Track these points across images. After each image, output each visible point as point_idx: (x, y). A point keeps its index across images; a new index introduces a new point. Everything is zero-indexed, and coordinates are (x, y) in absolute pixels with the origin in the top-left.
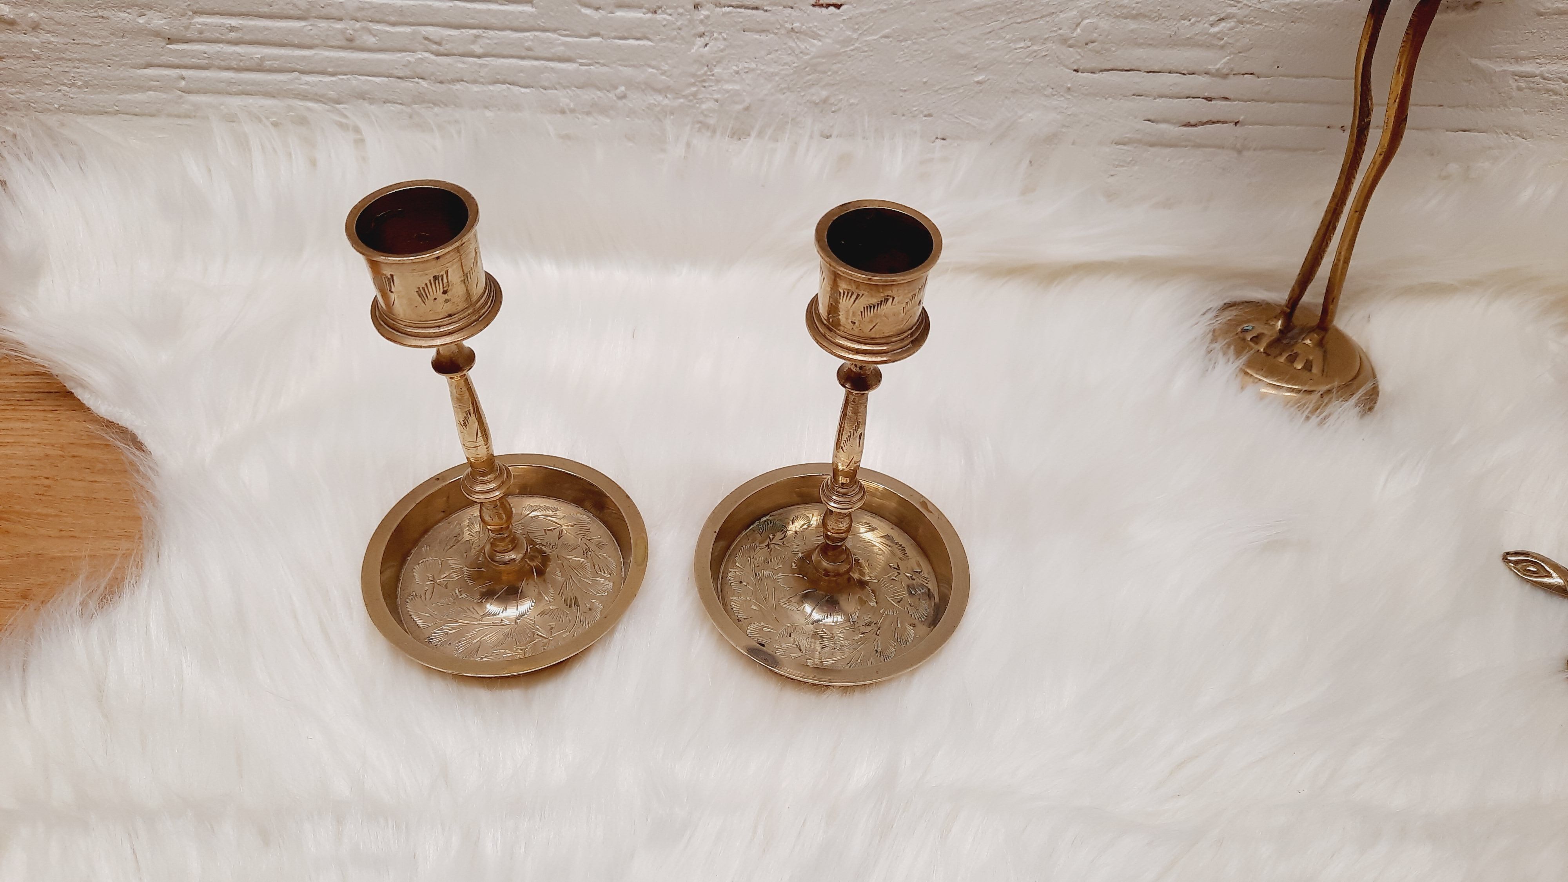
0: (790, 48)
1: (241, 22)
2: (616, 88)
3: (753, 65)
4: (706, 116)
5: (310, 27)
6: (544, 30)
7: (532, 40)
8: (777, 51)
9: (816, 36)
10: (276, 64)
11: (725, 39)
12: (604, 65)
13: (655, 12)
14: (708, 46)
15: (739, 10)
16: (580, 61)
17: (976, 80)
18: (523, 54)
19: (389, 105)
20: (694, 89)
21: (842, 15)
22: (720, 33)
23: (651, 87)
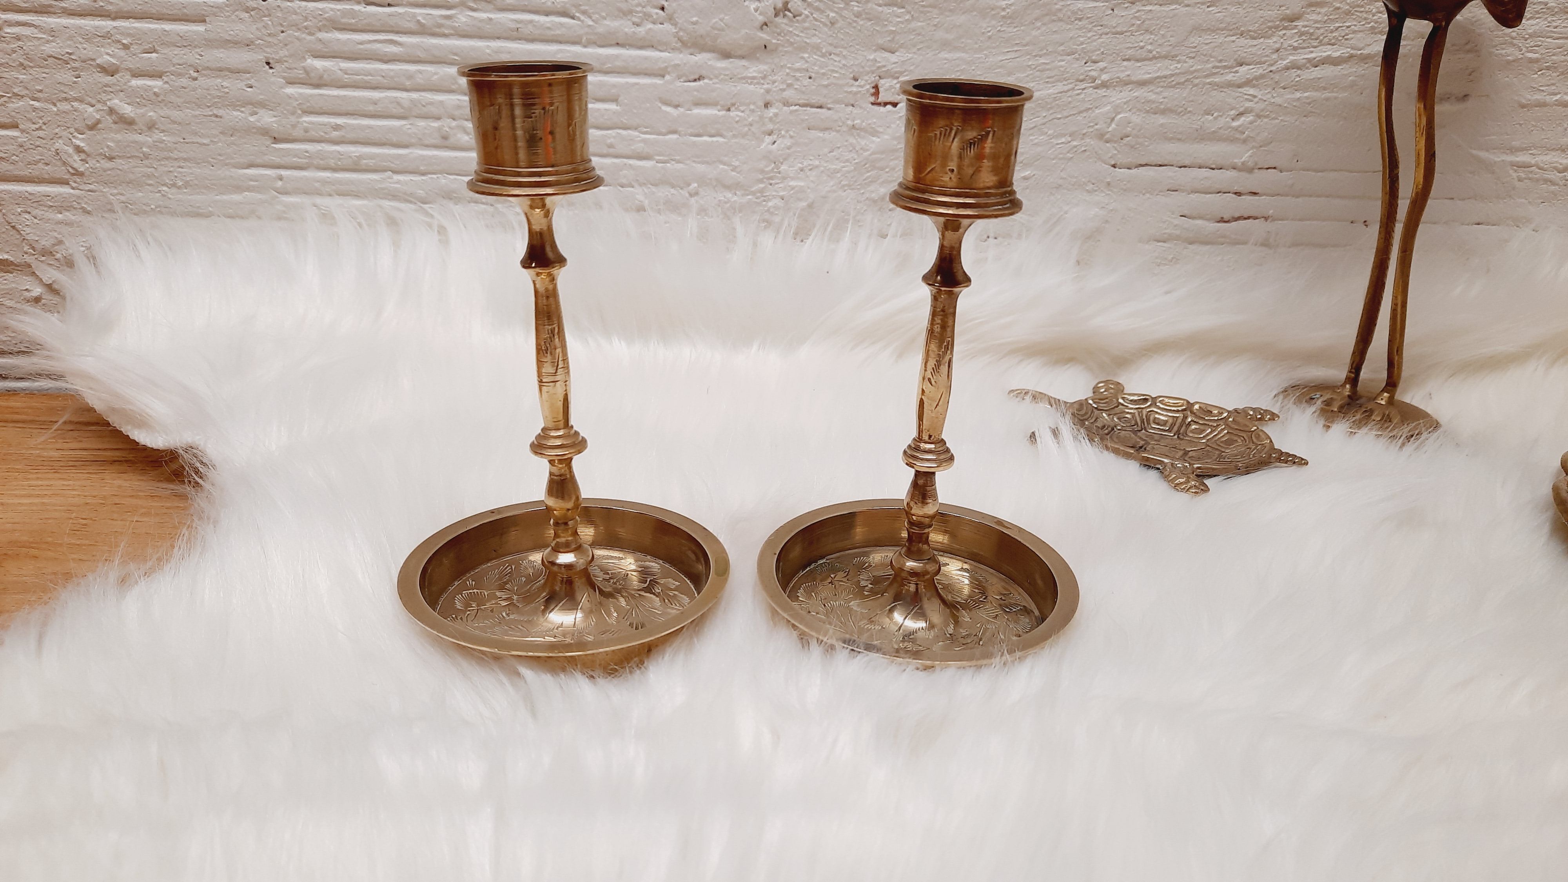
0: (851, 144)
1: (345, 121)
2: (689, 185)
3: (817, 163)
4: (772, 214)
5: (409, 126)
6: (626, 128)
7: (614, 137)
8: (839, 148)
9: (875, 133)
10: (371, 162)
11: (791, 137)
12: (678, 162)
13: (729, 110)
14: (776, 144)
15: (805, 108)
16: (658, 158)
17: (1023, 175)
18: (605, 152)
19: (473, 204)
20: (762, 186)
21: (899, 113)
22: (787, 131)
23: (722, 184)
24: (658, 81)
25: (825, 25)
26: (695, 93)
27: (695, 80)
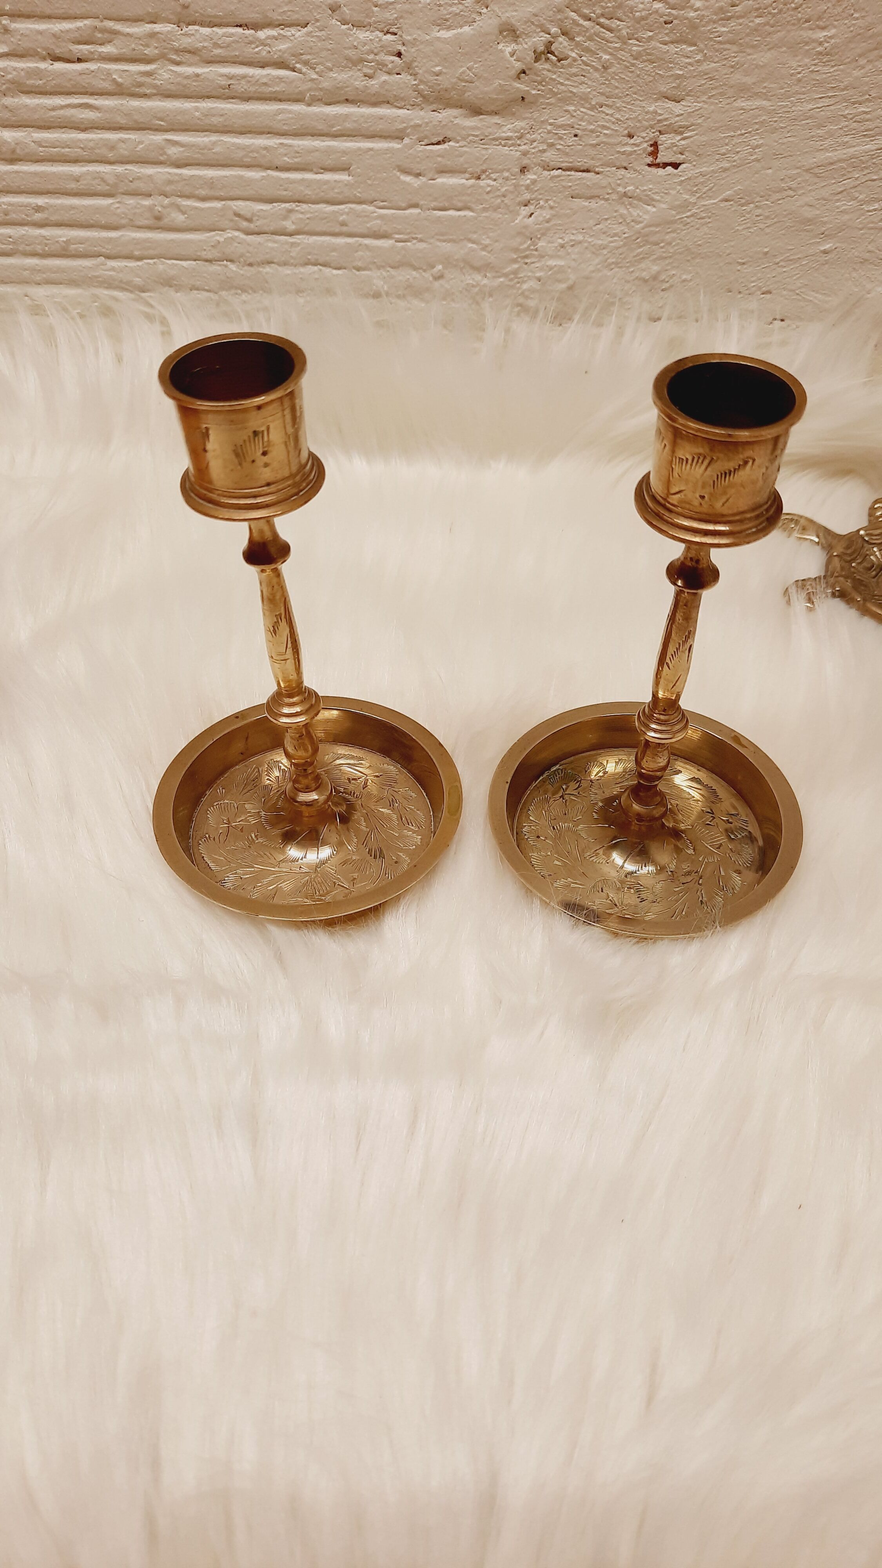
0: (621, 216)
1: (47, 201)
2: (433, 267)
3: (580, 237)
4: (527, 297)
5: (117, 205)
6: (360, 202)
7: (348, 214)
8: (606, 219)
9: (650, 202)
10: (81, 248)
11: (551, 208)
12: (421, 240)
13: (479, 178)
14: (533, 216)
15: (569, 173)
16: (397, 236)
17: (822, 248)
18: (337, 230)
19: (196, 292)
20: (516, 266)
21: (680, 176)
22: (547, 201)
23: (470, 265)
24: (395, 145)
25: (596, 70)
26: (439, 159)
27: (438, 143)
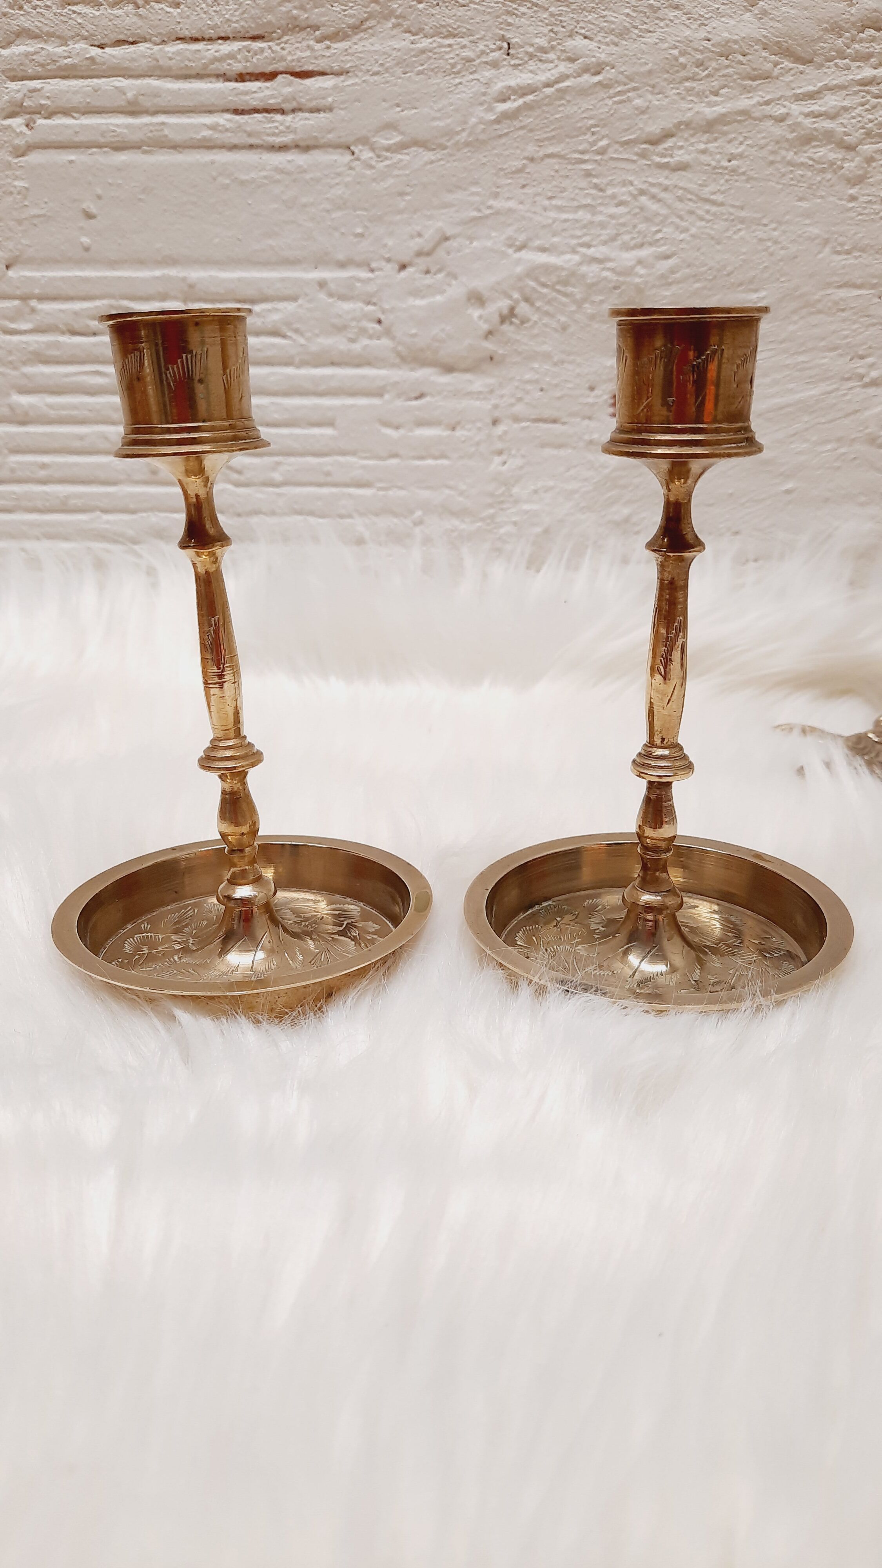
2: (412, 512)
3: (551, 483)
4: (504, 541)
6: (343, 453)
7: (332, 465)
10: (79, 502)
12: (401, 488)
13: (454, 429)
14: (506, 464)
15: (537, 424)
16: (378, 485)
17: (784, 489)
18: (322, 480)
20: (492, 511)
22: (518, 450)
23: (449, 511)
24: (376, 401)
25: (555, 330)
26: (417, 413)
27: (416, 398)
